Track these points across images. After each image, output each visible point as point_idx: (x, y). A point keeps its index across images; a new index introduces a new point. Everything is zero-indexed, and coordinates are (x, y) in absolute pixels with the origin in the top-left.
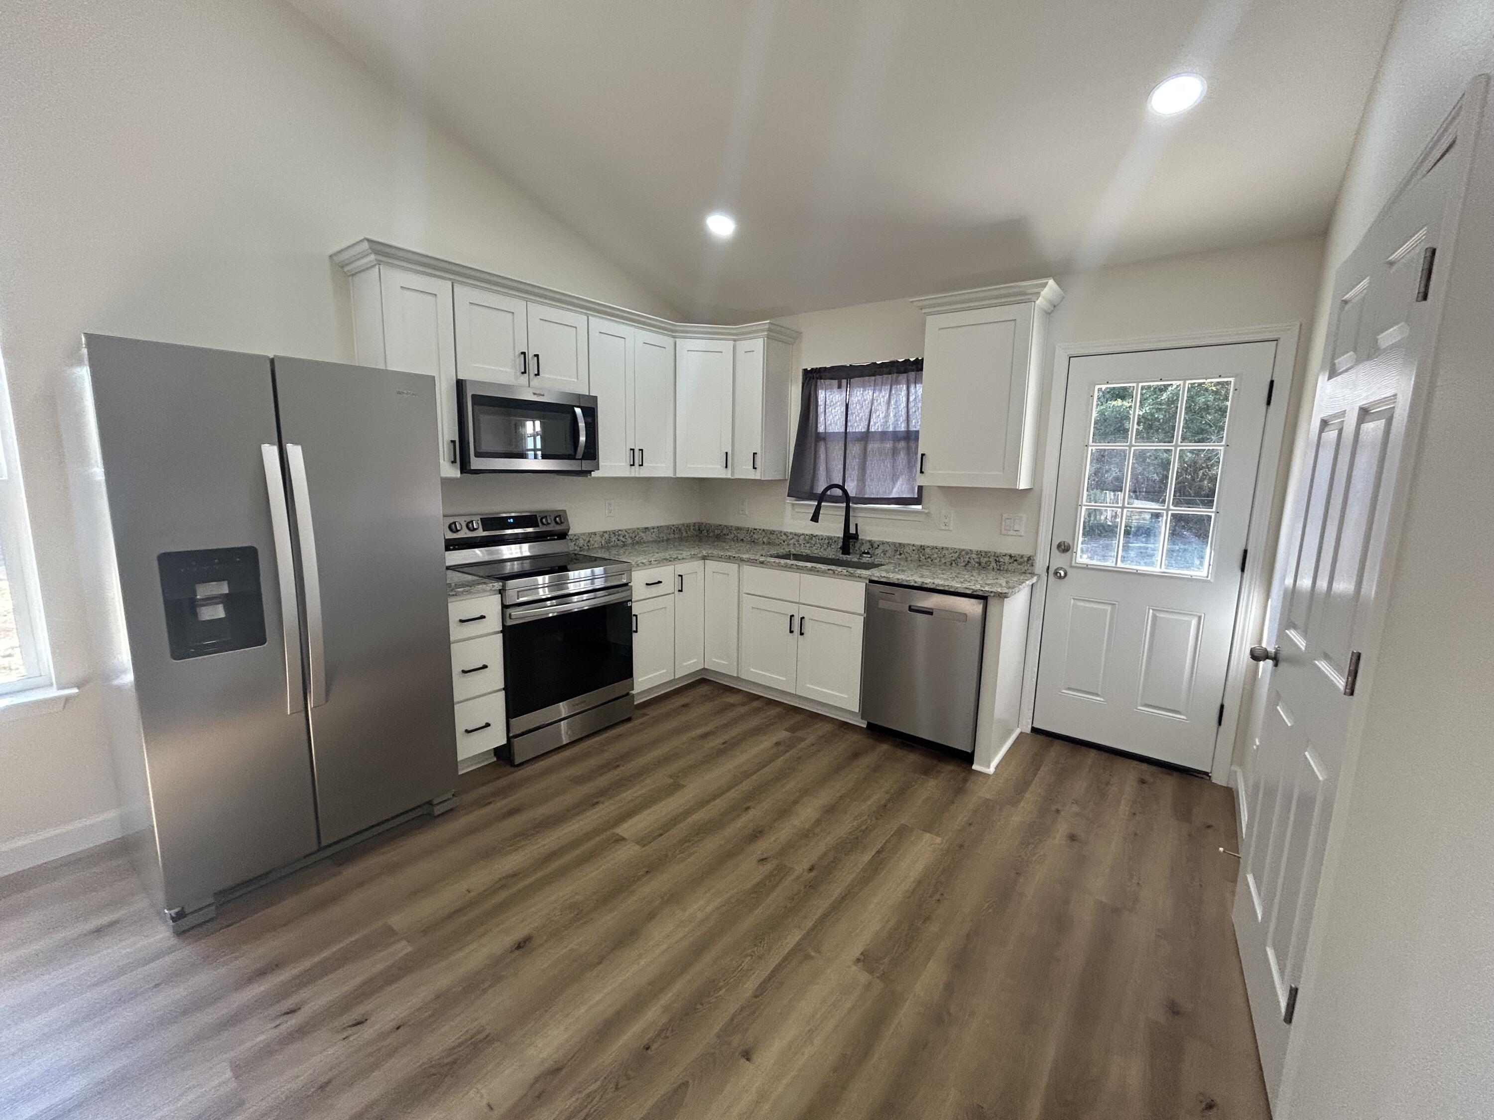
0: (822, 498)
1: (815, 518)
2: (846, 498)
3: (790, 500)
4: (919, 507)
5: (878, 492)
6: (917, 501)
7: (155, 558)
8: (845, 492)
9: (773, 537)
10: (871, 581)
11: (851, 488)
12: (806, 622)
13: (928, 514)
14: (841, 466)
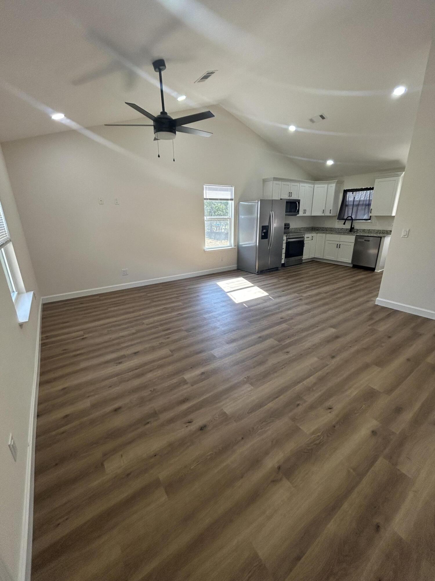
0: (346, 220)
1: (344, 224)
2: (352, 219)
3: (338, 220)
4: (370, 221)
5: (360, 218)
6: (370, 219)
7: (261, 226)
8: (352, 218)
9: (332, 229)
10: (357, 236)
11: (353, 217)
12: (341, 246)
13: (372, 222)
14: (351, 212)
